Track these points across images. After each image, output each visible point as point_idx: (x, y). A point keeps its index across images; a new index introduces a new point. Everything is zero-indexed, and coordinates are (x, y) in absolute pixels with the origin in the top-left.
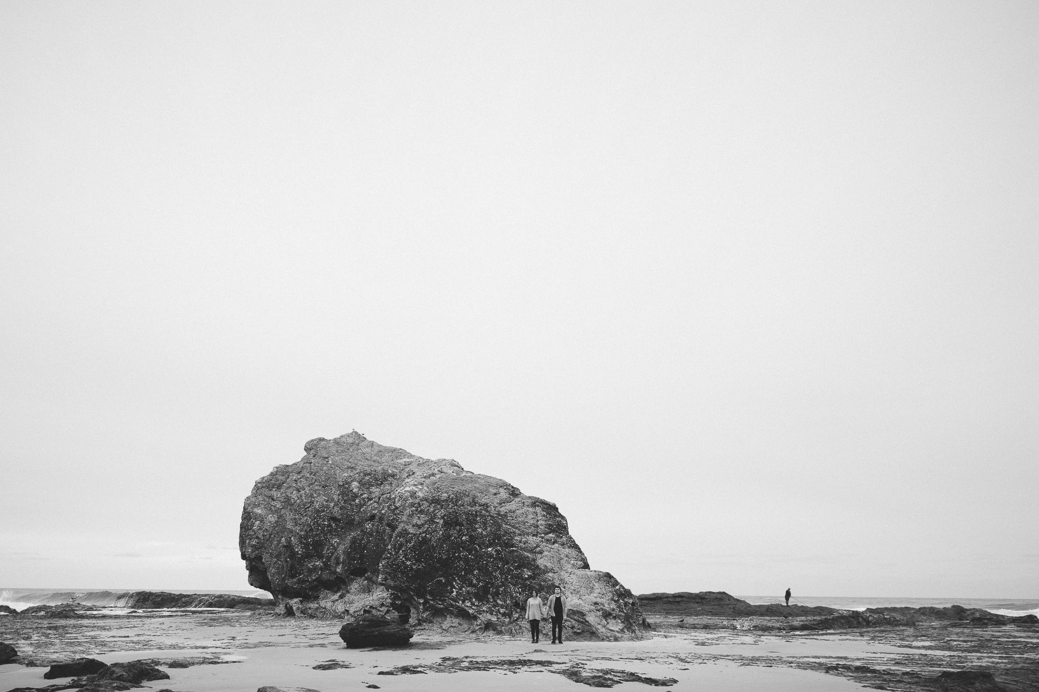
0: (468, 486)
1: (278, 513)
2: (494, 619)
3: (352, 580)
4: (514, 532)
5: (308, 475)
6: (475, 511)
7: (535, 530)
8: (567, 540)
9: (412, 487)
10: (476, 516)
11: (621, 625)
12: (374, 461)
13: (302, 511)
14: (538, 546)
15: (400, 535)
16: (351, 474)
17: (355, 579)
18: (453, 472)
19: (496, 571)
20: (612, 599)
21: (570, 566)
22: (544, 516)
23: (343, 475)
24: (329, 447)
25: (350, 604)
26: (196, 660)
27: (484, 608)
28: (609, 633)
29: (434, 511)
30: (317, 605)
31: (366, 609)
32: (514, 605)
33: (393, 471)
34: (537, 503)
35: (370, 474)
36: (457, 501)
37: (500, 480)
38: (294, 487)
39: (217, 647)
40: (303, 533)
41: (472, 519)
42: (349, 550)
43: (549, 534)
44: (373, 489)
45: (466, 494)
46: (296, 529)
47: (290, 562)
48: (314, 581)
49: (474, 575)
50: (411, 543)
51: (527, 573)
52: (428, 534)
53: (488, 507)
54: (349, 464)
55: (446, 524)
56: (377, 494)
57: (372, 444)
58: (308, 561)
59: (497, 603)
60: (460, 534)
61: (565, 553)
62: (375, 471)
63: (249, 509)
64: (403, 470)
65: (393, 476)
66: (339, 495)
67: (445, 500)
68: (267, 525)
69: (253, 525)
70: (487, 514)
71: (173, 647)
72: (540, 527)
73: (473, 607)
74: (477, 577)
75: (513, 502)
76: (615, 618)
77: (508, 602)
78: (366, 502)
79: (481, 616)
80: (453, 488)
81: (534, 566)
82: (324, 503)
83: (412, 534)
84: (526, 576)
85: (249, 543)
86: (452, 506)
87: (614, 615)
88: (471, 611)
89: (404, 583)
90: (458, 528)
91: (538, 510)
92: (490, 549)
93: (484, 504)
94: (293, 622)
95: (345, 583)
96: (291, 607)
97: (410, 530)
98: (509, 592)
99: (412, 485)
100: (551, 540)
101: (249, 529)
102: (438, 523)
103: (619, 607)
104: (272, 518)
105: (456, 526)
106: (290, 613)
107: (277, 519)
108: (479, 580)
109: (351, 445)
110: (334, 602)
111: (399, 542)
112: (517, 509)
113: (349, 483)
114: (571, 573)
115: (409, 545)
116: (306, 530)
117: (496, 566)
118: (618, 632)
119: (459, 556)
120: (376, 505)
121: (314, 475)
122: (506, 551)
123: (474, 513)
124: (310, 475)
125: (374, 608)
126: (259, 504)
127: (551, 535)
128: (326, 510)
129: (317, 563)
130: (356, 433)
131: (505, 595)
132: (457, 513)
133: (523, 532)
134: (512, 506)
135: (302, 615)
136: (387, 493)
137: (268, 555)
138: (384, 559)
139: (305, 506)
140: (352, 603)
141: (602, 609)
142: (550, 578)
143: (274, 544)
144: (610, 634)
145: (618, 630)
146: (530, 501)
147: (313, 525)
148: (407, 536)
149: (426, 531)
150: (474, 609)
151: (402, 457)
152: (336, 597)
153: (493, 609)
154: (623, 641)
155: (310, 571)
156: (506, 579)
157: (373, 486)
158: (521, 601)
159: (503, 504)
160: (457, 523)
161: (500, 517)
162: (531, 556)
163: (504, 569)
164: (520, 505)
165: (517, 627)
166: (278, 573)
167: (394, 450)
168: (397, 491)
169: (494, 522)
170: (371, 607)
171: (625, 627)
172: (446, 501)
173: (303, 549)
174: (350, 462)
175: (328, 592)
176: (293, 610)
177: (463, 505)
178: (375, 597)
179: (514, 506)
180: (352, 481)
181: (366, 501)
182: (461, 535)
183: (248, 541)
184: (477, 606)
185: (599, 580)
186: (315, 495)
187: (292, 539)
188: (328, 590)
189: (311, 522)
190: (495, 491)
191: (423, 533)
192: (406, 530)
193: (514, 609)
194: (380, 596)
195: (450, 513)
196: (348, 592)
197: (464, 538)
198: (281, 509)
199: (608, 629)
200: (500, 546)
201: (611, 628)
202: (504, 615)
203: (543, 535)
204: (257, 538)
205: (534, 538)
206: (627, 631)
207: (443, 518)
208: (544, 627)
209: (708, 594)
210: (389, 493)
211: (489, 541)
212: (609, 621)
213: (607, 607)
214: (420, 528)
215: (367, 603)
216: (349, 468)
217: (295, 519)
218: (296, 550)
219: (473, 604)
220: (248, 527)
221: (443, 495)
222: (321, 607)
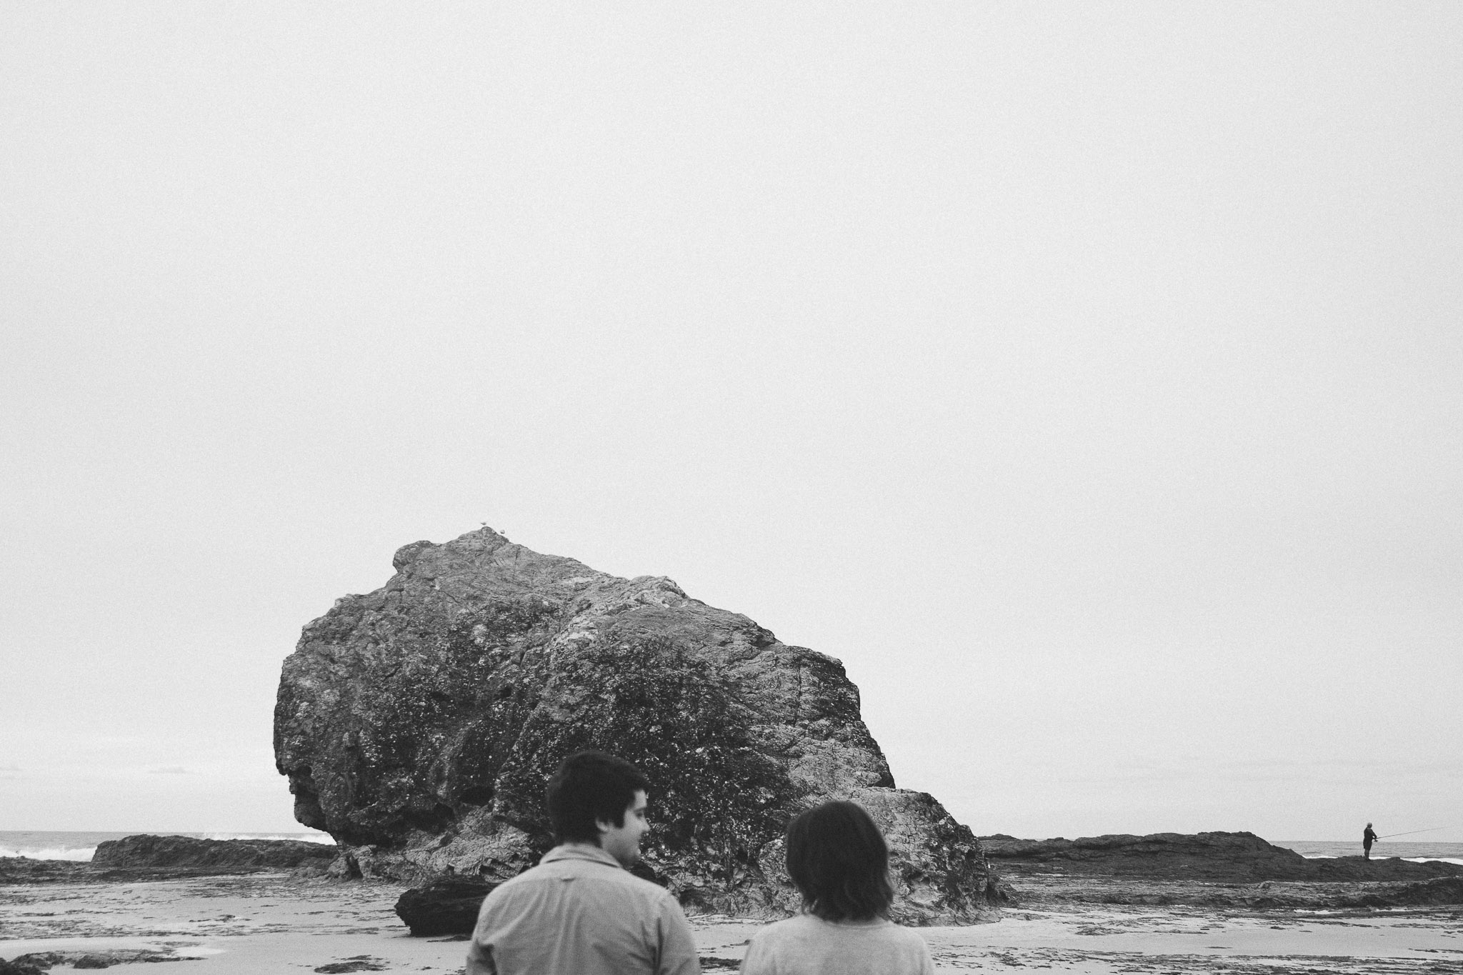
0: (673, 630)
1: (341, 687)
2: (698, 883)
3: (466, 811)
4: (750, 717)
5: (395, 613)
6: (679, 678)
7: (792, 712)
8: (853, 732)
9: (583, 633)
10: (681, 686)
11: (937, 894)
12: (519, 584)
13: (380, 681)
14: (793, 743)
15: (536, 724)
16: (473, 610)
17: (471, 809)
18: (664, 602)
19: (706, 791)
20: (927, 845)
21: (852, 781)
22: (814, 684)
23: (459, 612)
24: (437, 558)
25: (458, 855)
26: (126, 956)
27: (682, 863)
28: (911, 909)
29: (602, 677)
30: (400, 858)
31: (485, 865)
32: (737, 857)
33: (551, 603)
34: (804, 660)
35: (508, 609)
36: (647, 658)
37: (738, 615)
38: (370, 636)
39: (185, 934)
40: (379, 723)
41: (671, 691)
42: (461, 755)
43: (819, 719)
44: (513, 638)
45: (664, 644)
46: (369, 717)
47: (357, 780)
48: (398, 812)
49: (666, 800)
50: (554, 740)
51: (765, 795)
52: (587, 723)
53: (704, 669)
54: (471, 591)
55: (621, 702)
56: (519, 647)
57: (518, 550)
58: (387, 776)
59: (706, 853)
60: (647, 721)
61: (847, 756)
62: (518, 603)
63: (291, 679)
64: (571, 600)
65: (551, 611)
66: (449, 650)
67: (624, 657)
68: (321, 709)
69: (295, 710)
70: (702, 682)
71: (111, 933)
72: (803, 706)
73: (661, 861)
74: (671, 804)
75: (757, 659)
76: (927, 881)
77: (727, 850)
78: (497, 663)
79: (674, 878)
80: (644, 633)
81: (780, 781)
82: (421, 666)
83: (557, 722)
84: (763, 801)
85: (288, 742)
86: (636, 669)
87: (926, 875)
88: (656, 868)
89: (538, 816)
90: (643, 710)
91: (804, 672)
92: (699, 750)
93: (699, 664)
94: (356, 889)
95: (452, 818)
96: (356, 862)
97: (554, 714)
98: (728, 832)
99: (584, 629)
100: (822, 731)
101: (288, 718)
102: (606, 700)
103: (937, 860)
104: (330, 696)
105: (640, 705)
106: (354, 873)
107: (338, 698)
108: (674, 809)
109: (478, 553)
110: (430, 851)
111: (533, 739)
112: (763, 673)
113: (468, 628)
114: (852, 794)
115: (551, 743)
116: (385, 718)
117: (707, 782)
118: (929, 908)
119: (642, 763)
120: (515, 668)
121: (406, 614)
122: (730, 753)
123: (677, 680)
124: (400, 612)
125: (500, 863)
126: (308, 671)
127: (822, 721)
128: (424, 680)
129: (404, 780)
130: (489, 530)
131: (722, 836)
132: (644, 681)
133: (769, 714)
134: (753, 666)
135: (375, 877)
136: (538, 646)
137: (320, 766)
138: (505, 770)
139: (385, 672)
140: (461, 854)
141: (903, 864)
142: (808, 805)
143: (332, 745)
144: (912, 912)
145: (931, 904)
146: (789, 656)
147: (399, 708)
148: (548, 726)
149: (584, 716)
150: (662, 865)
151: (572, 575)
152: (436, 842)
153: (698, 863)
154: (937, 925)
155: (392, 795)
156: (725, 807)
157: (512, 631)
158: (750, 849)
159: (736, 663)
160: (643, 701)
161: (726, 688)
162: (777, 762)
163: (722, 788)
164: (769, 663)
165: (741, 899)
166: (338, 799)
167: (557, 562)
168: (555, 640)
169: (714, 698)
170: (495, 861)
171: (946, 898)
172: (626, 658)
173: (379, 753)
174: (473, 587)
175: (422, 833)
176: (358, 866)
177: (658, 666)
178: (503, 842)
179: (757, 667)
180: (475, 623)
181: (498, 661)
182: (647, 723)
183: (286, 740)
184: (668, 858)
185: (906, 807)
186: (405, 651)
187: (361, 734)
188: (423, 830)
189: (395, 703)
190: (722, 638)
191: (578, 720)
192: (546, 715)
193: (737, 864)
194: (512, 840)
195: (630, 682)
196: (457, 833)
197: (652, 729)
198: (347, 678)
199: (910, 902)
200: (719, 745)
201: (918, 901)
202: (717, 875)
203: (807, 722)
204: (303, 733)
205: (790, 727)
206: (949, 906)
207: (615, 690)
208: (788, 899)
209: (1215, 837)
210: (542, 645)
211: (698, 735)
212: (916, 886)
213: (914, 861)
214: (572, 711)
215: (488, 854)
216: (469, 597)
217: (367, 697)
218: (368, 755)
219: (661, 855)
220: (287, 714)
221: (622, 647)
222: (408, 862)
